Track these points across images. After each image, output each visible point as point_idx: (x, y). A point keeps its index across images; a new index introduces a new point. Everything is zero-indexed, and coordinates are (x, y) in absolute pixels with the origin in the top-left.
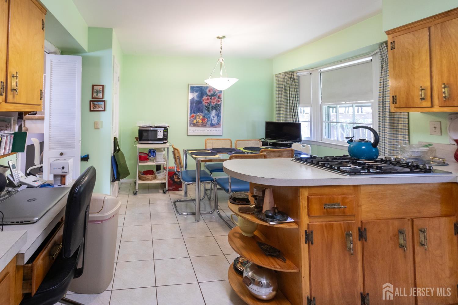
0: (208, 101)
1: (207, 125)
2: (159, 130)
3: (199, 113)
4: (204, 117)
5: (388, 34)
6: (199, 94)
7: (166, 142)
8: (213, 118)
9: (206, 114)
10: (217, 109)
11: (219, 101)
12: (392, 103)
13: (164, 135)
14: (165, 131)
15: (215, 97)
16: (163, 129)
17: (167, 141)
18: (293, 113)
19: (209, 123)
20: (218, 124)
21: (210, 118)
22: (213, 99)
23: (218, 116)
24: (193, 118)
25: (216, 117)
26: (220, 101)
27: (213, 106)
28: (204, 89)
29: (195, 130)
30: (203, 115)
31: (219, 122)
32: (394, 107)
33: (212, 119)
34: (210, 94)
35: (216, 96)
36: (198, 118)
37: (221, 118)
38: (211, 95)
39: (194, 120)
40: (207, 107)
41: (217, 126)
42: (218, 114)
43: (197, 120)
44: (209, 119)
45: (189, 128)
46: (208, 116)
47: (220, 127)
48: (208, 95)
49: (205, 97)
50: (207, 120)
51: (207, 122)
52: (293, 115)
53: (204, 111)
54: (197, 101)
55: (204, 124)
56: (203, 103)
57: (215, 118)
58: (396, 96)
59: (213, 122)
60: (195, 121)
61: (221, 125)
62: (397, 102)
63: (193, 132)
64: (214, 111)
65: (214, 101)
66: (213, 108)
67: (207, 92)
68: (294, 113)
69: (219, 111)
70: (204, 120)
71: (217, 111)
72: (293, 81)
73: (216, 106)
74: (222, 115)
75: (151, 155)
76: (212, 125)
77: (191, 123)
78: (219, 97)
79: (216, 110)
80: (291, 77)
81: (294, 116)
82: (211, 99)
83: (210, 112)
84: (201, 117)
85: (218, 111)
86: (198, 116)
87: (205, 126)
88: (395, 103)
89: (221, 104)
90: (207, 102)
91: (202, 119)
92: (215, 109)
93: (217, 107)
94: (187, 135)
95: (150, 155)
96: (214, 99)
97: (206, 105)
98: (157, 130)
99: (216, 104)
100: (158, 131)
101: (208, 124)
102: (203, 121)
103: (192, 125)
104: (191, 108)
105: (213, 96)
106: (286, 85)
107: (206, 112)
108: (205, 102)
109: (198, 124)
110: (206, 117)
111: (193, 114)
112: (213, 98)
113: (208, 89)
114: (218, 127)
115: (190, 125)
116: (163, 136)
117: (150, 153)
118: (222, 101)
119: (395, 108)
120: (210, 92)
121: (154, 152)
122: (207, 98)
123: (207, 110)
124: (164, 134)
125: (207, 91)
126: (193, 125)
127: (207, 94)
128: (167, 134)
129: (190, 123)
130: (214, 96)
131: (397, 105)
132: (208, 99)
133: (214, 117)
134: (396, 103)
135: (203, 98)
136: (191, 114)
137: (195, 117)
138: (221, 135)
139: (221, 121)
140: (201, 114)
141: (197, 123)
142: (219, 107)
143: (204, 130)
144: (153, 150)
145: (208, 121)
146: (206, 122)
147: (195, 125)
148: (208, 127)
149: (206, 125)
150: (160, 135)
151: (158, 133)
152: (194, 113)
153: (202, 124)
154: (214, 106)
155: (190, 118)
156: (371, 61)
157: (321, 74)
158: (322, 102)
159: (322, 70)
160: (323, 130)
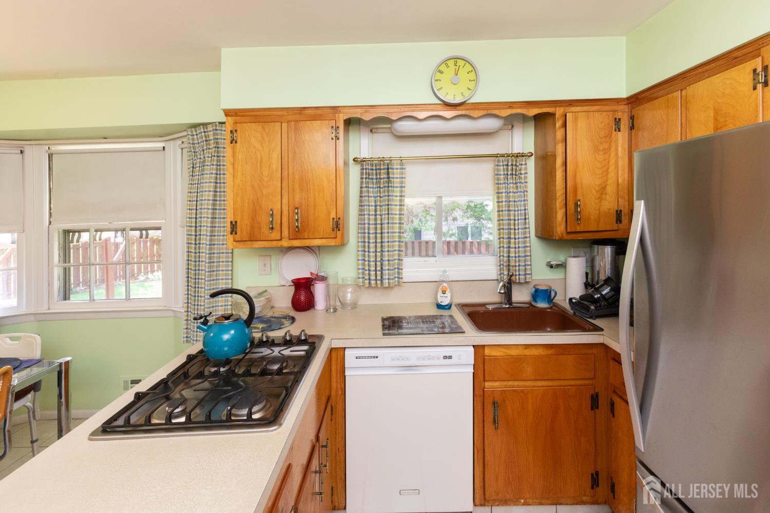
5: (227, 115)
12: (230, 233)
32: (232, 240)
58: (236, 222)
62: (239, 232)
88: (234, 233)
119: (234, 241)
131: (238, 237)
134: (236, 234)
156: (164, 150)
157: (50, 156)
158: (51, 220)
159: (55, 148)
160: (53, 283)
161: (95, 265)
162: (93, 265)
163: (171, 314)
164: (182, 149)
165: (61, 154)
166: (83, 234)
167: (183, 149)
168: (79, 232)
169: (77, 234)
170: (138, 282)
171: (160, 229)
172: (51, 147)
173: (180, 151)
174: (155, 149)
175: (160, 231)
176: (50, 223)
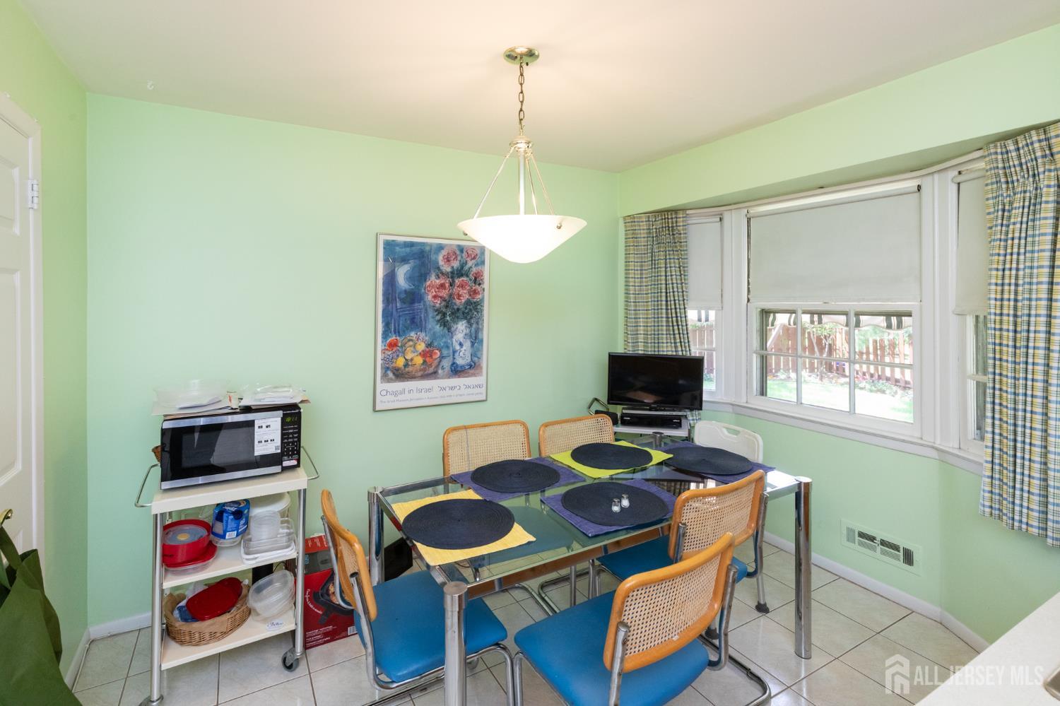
0: (444, 293)
1: (440, 371)
2: (259, 419)
3: (413, 334)
4: (429, 345)
6: (413, 268)
7: (294, 462)
8: (458, 347)
9: (434, 336)
10: (471, 318)
11: (475, 292)
13: (282, 439)
14: (288, 420)
15: (465, 278)
16: (280, 413)
17: (299, 460)
18: (676, 328)
19: (446, 363)
20: (472, 367)
21: (448, 347)
22: (458, 287)
23: (475, 338)
24: (395, 349)
25: (467, 345)
26: (478, 293)
27: (458, 309)
28: (430, 251)
29: (403, 392)
30: (427, 338)
31: (476, 359)
33: (454, 352)
34: (449, 270)
35: (467, 276)
36: (412, 349)
37: (482, 345)
38: (452, 273)
39: (398, 356)
40: (438, 311)
41: (471, 371)
42: (474, 336)
43: (409, 356)
44: (445, 352)
45: (381, 386)
46: (444, 340)
47: (480, 374)
48: (443, 274)
49: (433, 280)
50: (441, 354)
51: (440, 361)
52: (676, 332)
53: (429, 326)
54: (405, 291)
55: (431, 370)
56: (426, 300)
57: (464, 348)
59: (460, 362)
60: (400, 362)
61: (481, 368)
63: (392, 398)
64: (460, 323)
65: (461, 292)
66: (460, 314)
67: (441, 263)
68: (678, 325)
69: (477, 323)
70: (431, 356)
71: (471, 325)
72: (674, 238)
73: (468, 307)
74: (485, 335)
75: (225, 532)
76: (457, 371)
77: (386, 369)
78: (476, 279)
79: (469, 322)
80: (670, 225)
81: (677, 336)
82: (451, 285)
83: (449, 329)
84: (421, 347)
85: (474, 326)
86: (411, 343)
87: (434, 375)
89: (482, 300)
90: (440, 294)
91: (424, 354)
92: (466, 318)
93: (471, 312)
94: (375, 411)
95: (221, 532)
96: (462, 286)
97: (438, 305)
98: (250, 424)
99: (468, 303)
100: (257, 424)
101: (443, 368)
102: (428, 359)
103: (391, 375)
104: (387, 315)
105: (459, 277)
106: (655, 247)
107: (438, 328)
108: (435, 297)
109: (410, 369)
110: (436, 344)
111: (393, 338)
112: (457, 281)
113: (444, 253)
114: (474, 375)
115: (384, 376)
116: (278, 442)
117: (222, 521)
118: (486, 293)
120: (449, 261)
121: (238, 515)
122: (438, 281)
123: (438, 321)
124: (283, 435)
125: (440, 258)
126: (394, 374)
127: (438, 268)
128: (299, 433)
129: (382, 368)
130: (462, 275)
132: (442, 286)
133: (461, 345)
135: (428, 283)
136: (385, 335)
137: (402, 347)
138: (484, 398)
139: (482, 354)
140: (422, 335)
141: (406, 365)
142: (478, 312)
143: (429, 390)
144: (233, 509)
145: (442, 357)
146: (436, 362)
147: (400, 375)
148: (442, 378)
149: (435, 372)
150: (268, 437)
151: (259, 434)
152: (397, 332)
153: (424, 370)
154: (461, 307)
155: (383, 351)
156: (919, 190)
157: (749, 220)
158: (749, 296)
159: (753, 211)
160: (751, 372)
161: (804, 357)
162: (801, 357)
163: (934, 454)
164: (959, 184)
165: (763, 216)
166: (778, 315)
167: (961, 184)
168: (775, 312)
169: (772, 315)
170: (779, 380)
171: (911, 316)
172: (750, 209)
173: (955, 187)
174: (896, 192)
175: (911, 318)
176: (748, 300)
